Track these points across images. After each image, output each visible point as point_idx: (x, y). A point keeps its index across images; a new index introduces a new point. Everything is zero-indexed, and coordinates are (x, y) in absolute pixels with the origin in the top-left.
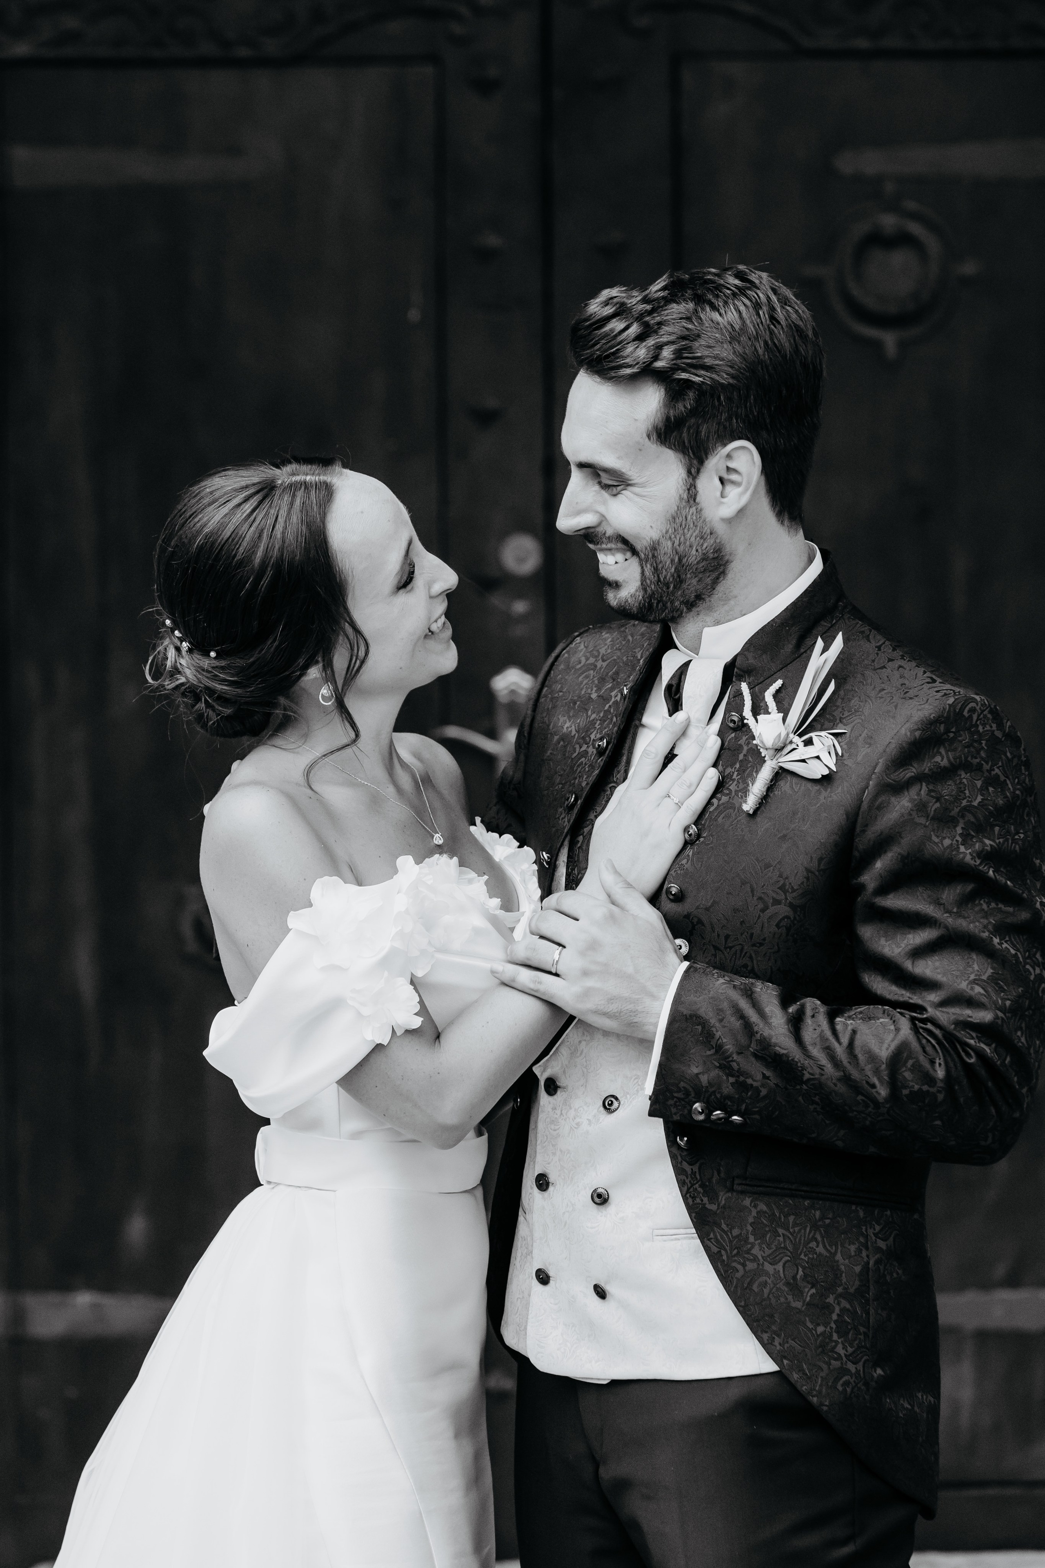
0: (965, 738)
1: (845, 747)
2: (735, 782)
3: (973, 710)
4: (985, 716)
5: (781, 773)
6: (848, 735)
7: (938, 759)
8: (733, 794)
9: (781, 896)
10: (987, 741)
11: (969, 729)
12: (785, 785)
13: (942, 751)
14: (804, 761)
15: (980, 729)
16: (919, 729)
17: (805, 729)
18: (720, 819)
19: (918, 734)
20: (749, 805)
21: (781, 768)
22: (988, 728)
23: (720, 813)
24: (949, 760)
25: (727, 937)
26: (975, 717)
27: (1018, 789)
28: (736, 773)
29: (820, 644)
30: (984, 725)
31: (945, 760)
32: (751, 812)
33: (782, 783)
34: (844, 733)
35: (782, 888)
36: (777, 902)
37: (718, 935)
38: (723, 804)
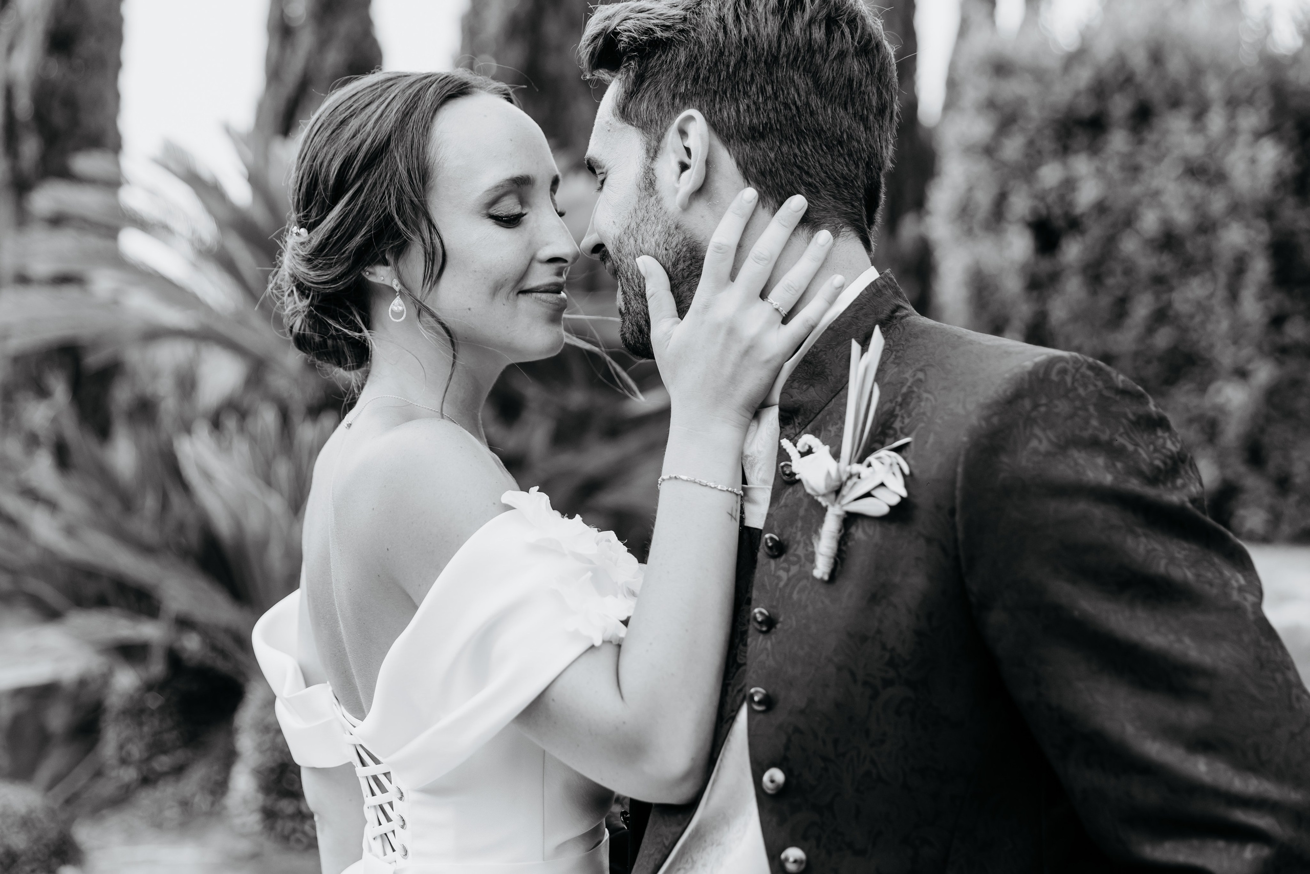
0: (1062, 407)
1: (912, 462)
2: (802, 545)
3: (1063, 371)
4: (1083, 376)
5: (850, 520)
6: (912, 446)
7: (1034, 443)
8: (803, 559)
9: (891, 674)
10: (1095, 405)
11: (1066, 396)
12: (859, 533)
13: (1037, 431)
14: (868, 495)
15: (1081, 391)
16: (995, 414)
17: (863, 454)
18: (795, 596)
19: (995, 420)
20: (821, 569)
21: (848, 513)
22: (1091, 388)
23: (794, 587)
24: (1050, 440)
25: (836, 742)
26: (1069, 379)
27: (1157, 458)
28: (799, 534)
29: (855, 347)
30: (1085, 386)
31: (1045, 442)
32: (826, 578)
33: (853, 530)
34: (907, 444)
35: (891, 663)
36: (887, 683)
37: (824, 742)
38: (794, 576)
